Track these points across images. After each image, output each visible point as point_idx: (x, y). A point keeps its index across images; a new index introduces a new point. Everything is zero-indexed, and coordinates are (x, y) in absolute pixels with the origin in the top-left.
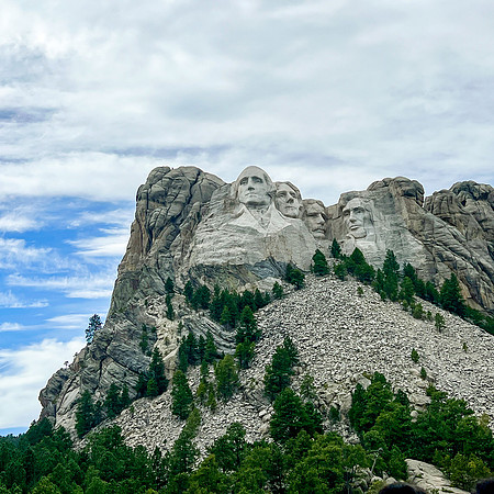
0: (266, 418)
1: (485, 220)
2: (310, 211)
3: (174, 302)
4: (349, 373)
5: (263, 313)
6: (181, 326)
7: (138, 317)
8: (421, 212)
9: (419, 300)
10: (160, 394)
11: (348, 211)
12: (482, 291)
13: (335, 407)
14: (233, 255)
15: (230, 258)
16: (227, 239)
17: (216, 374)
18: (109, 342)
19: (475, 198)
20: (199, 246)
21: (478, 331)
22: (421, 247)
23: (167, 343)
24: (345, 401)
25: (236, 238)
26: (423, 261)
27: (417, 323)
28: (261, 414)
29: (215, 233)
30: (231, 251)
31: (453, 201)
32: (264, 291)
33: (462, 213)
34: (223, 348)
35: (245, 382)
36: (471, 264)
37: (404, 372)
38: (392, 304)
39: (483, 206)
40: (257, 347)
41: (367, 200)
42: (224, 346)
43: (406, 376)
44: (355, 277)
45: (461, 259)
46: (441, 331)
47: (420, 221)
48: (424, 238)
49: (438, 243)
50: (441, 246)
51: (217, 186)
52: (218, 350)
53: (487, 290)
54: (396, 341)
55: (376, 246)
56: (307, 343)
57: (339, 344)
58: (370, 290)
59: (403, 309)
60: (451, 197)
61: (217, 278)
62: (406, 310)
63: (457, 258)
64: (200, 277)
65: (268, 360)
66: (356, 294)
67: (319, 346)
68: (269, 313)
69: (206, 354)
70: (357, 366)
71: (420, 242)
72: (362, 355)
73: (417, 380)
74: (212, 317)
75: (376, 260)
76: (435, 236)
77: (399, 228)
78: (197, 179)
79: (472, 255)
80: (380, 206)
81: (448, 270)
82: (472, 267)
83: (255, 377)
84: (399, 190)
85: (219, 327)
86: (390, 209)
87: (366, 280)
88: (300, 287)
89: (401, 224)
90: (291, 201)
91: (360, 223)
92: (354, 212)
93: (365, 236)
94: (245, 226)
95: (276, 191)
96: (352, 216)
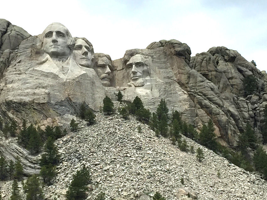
1: (232, 78)
2: (100, 62)
4: (133, 191)
5: (61, 142)
8: (188, 68)
9: (183, 138)
11: (131, 65)
12: (229, 132)
14: (38, 95)
15: (35, 97)
16: (33, 82)
17: (24, 188)
19: (226, 60)
20: (10, 86)
21: (226, 162)
22: (186, 96)
25: (40, 81)
26: (186, 107)
27: (182, 154)
29: (23, 76)
30: (37, 91)
31: (211, 62)
32: (62, 125)
33: (216, 71)
34: (29, 168)
35: (48, 196)
36: (223, 111)
37: (174, 191)
38: (164, 139)
39: (231, 67)
40: (57, 169)
41: (147, 57)
42: (30, 167)
43: (176, 194)
44: (135, 117)
45: (215, 107)
46: (200, 161)
47: (186, 76)
48: (189, 89)
49: (200, 94)
50: (201, 96)
51: (24, 37)
52: (25, 170)
53: (233, 132)
54: (168, 167)
55: (152, 93)
56: (98, 167)
57: (124, 168)
58: (147, 127)
59: (172, 144)
60: (210, 58)
61: (23, 113)
62: (174, 144)
63: (213, 106)
64: (9, 111)
65: (67, 179)
66: (136, 130)
67: (108, 169)
68: (67, 142)
69: (15, 173)
70: (138, 185)
71: (186, 92)
72: (142, 177)
73: (183, 197)
74: (19, 144)
75: (151, 105)
76: (197, 88)
77: (170, 80)
78: (7, 30)
79: (223, 104)
80: (156, 62)
81: (206, 115)
82: (224, 113)
83: (57, 191)
84: (172, 50)
85: (25, 152)
86: (164, 65)
87: (143, 119)
88: (91, 123)
89: (172, 77)
90: (85, 54)
91: (140, 74)
92: (136, 66)
93: (143, 86)
94: (48, 71)
95: (74, 45)
96: (134, 69)
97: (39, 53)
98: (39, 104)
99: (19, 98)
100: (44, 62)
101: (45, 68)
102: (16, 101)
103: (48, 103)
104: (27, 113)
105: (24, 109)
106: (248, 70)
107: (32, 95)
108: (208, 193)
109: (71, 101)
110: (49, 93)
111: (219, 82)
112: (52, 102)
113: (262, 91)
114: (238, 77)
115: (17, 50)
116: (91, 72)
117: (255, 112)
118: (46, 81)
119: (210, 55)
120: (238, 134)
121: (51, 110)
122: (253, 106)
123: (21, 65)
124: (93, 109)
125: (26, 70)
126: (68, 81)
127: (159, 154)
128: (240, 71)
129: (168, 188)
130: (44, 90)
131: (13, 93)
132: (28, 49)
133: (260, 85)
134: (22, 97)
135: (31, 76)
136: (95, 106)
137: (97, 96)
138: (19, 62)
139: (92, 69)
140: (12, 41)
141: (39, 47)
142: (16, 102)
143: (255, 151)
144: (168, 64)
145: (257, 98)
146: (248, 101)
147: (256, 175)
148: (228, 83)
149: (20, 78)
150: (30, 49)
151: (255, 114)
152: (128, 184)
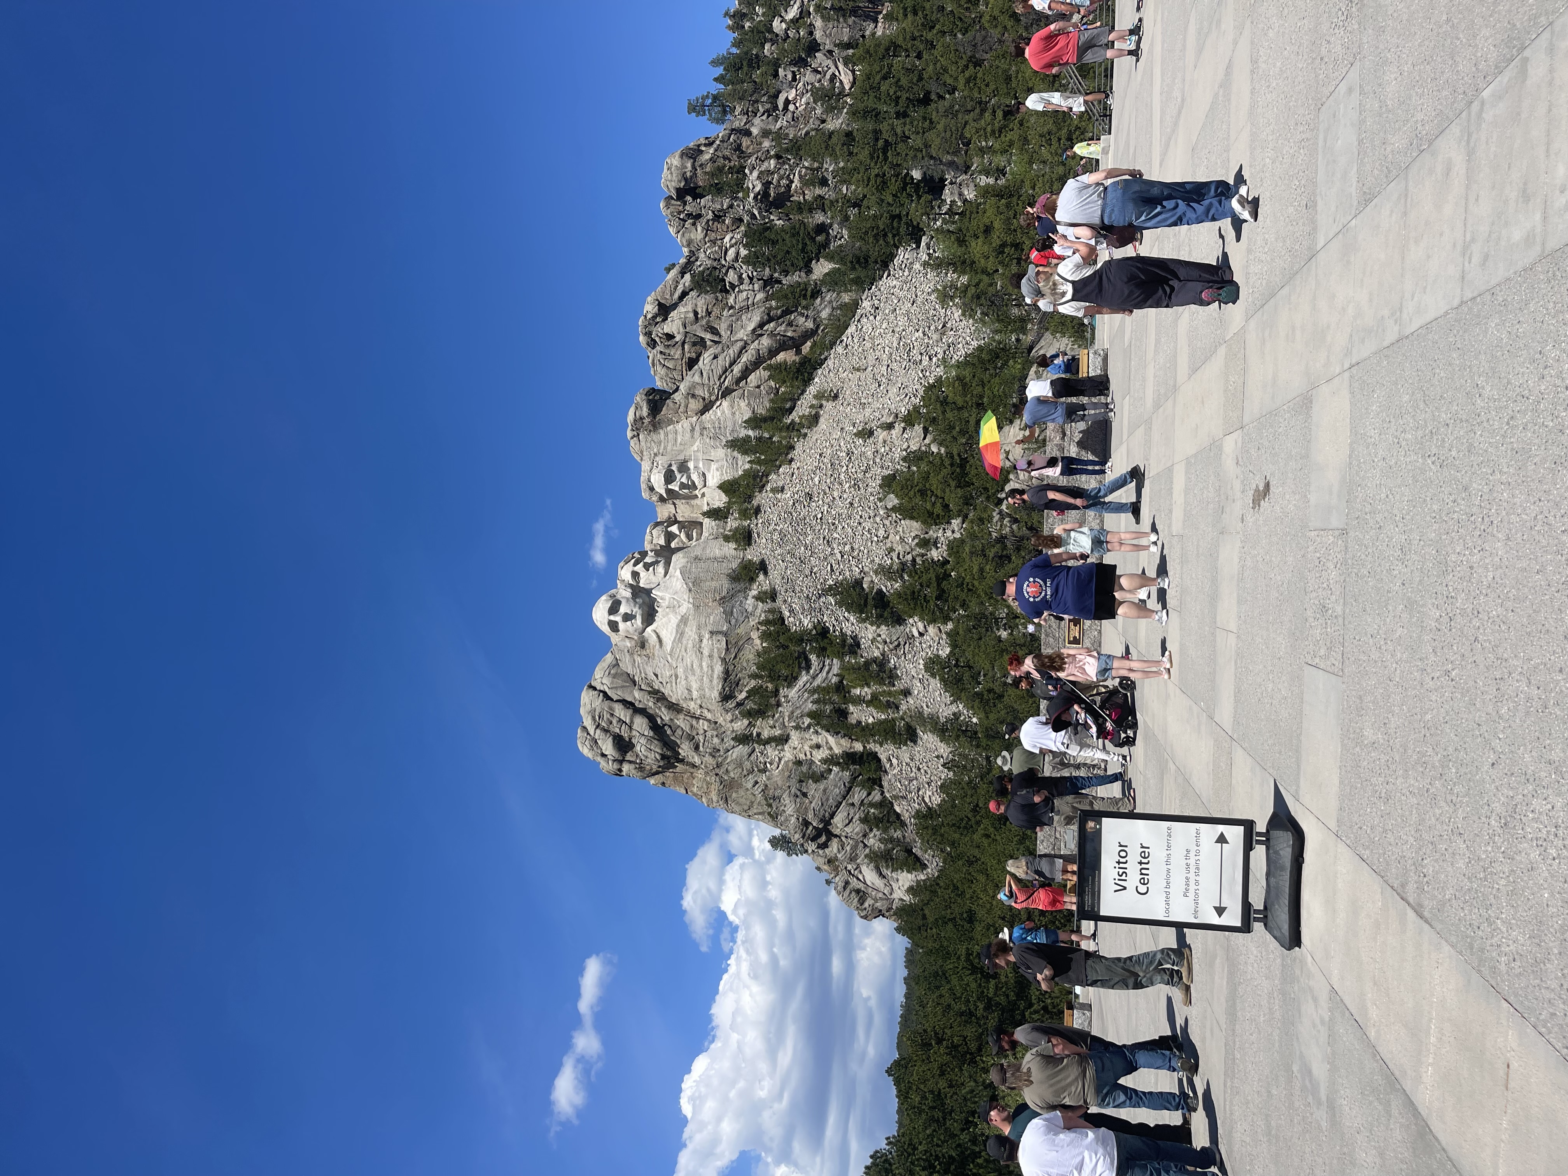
0: (921, 629)
1: (696, 313)
2: (662, 542)
3: (765, 734)
4: (878, 519)
5: (791, 619)
6: (797, 728)
7: (780, 783)
8: (677, 397)
9: (795, 416)
10: (879, 760)
11: (669, 491)
12: (789, 334)
13: (916, 541)
14: (712, 650)
15: (716, 655)
16: (690, 658)
17: (862, 686)
18: (806, 823)
20: (695, 694)
21: (839, 349)
22: (725, 404)
23: (818, 746)
24: (912, 528)
25: (690, 645)
26: (743, 404)
27: (823, 424)
28: (916, 634)
29: (680, 671)
30: (706, 652)
31: (667, 351)
32: (763, 615)
33: (684, 343)
34: (831, 674)
35: (876, 651)
36: (753, 342)
37: (883, 450)
38: (796, 452)
39: (676, 311)
40: (834, 632)
41: (655, 464)
42: (828, 673)
43: (887, 448)
44: (757, 494)
45: (746, 355)
46: (836, 397)
47: (690, 400)
48: (713, 398)
49: (722, 380)
50: (726, 377)
51: (614, 662)
52: (833, 681)
53: (789, 328)
54: (844, 454)
55: (718, 461)
56: (835, 567)
57: (840, 527)
58: (775, 477)
59: (804, 439)
60: (661, 352)
61: (739, 675)
62: (805, 435)
63: (744, 359)
64: (735, 697)
65: (852, 618)
66: (779, 496)
67: (840, 552)
68: (792, 611)
69: (835, 698)
70: (869, 508)
71: (718, 403)
72: (857, 499)
73: (894, 436)
74: (790, 686)
75: (737, 464)
76: (712, 383)
77: (697, 428)
78: (601, 691)
79: (741, 340)
80: (665, 448)
81: (758, 372)
82: (757, 342)
83: (871, 637)
84: (646, 421)
85: (804, 678)
86: (670, 436)
87: (761, 481)
88: (763, 567)
89: (692, 425)
90: (647, 567)
91: (685, 476)
92: (670, 483)
93: (704, 474)
94: (674, 631)
95: (631, 586)
96: (674, 486)
97: (643, 644)
98: (727, 649)
99: (715, 681)
100: (658, 637)
101: (668, 637)
102: (720, 686)
103: (725, 634)
104: (742, 670)
105: (734, 673)
106: (683, 281)
107: (712, 660)
108: (890, 394)
109: (724, 597)
110: (711, 632)
111: (702, 339)
112: (725, 629)
113: (719, 260)
114: (694, 301)
115: (636, 678)
116: (678, 560)
117: (755, 279)
118: (690, 636)
119: (655, 351)
120: (793, 317)
121: (738, 631)
122: (745, 282)
123: (662, 674)
124: (740, 561)
125: (671, 666)
126: (691, 600)
127: (821, 464)
128: (684, 294)
129: (878, 460)
130: (705, 641)
131: (707, 690)
132: (634, 661)
133: (709, 263)
134: (715, 676)
135: (680, 660)
136: (735, 558)
137: (717, 553)
138: (656, 675)
139: (674, 558)
140: (619, 682)
141: (633, 642)
142: (723, 686)
143: (824, 290)
144: (669, 428)
145: (731, 272)
146: (737, 289)
147: (863, 298)
148: (704, 322)
149: (683, 677)
150: (635, 657)
151: (759, 280)
152: (867, 525)
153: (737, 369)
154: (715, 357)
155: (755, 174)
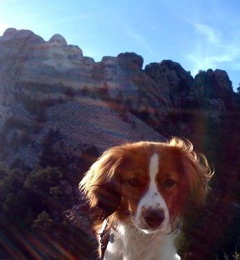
5: (51, 109)
9: (129, 114)
13: (74, 155)
15: (39, 80)
19: (170, 69)
20: (24, 72)
24: (79, 154)
27: (124, 123)
30: (40, 76)
40: (44, 124)
45: (154, 97)
59: (119, 117)
64: (23, 87)
68: (55, 109)
78: (30, 37)
79: (160, 96)
87: (106, 100)
105: (32, 87)
106: (184, 76)
114: (176, 80)
122: (182, 98)
131: (26, 76)
134: (31, 80)
146: (179, 95)
153: (149, 94)
154: (153, 86)
155: (217, 102)
